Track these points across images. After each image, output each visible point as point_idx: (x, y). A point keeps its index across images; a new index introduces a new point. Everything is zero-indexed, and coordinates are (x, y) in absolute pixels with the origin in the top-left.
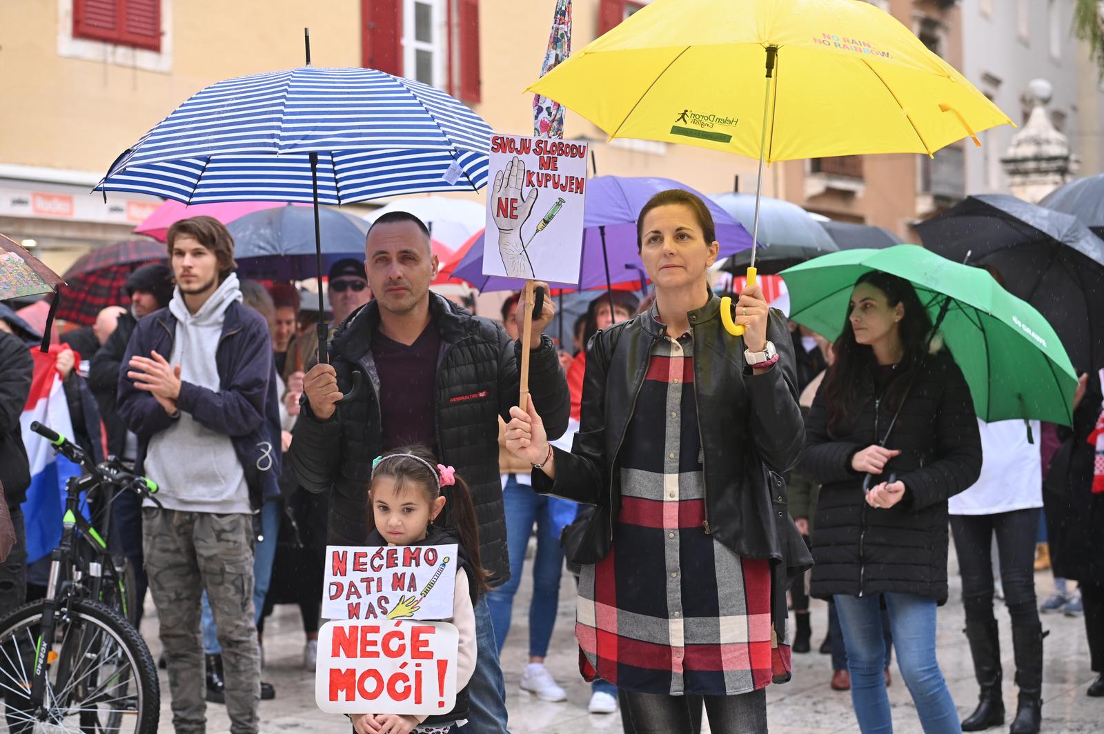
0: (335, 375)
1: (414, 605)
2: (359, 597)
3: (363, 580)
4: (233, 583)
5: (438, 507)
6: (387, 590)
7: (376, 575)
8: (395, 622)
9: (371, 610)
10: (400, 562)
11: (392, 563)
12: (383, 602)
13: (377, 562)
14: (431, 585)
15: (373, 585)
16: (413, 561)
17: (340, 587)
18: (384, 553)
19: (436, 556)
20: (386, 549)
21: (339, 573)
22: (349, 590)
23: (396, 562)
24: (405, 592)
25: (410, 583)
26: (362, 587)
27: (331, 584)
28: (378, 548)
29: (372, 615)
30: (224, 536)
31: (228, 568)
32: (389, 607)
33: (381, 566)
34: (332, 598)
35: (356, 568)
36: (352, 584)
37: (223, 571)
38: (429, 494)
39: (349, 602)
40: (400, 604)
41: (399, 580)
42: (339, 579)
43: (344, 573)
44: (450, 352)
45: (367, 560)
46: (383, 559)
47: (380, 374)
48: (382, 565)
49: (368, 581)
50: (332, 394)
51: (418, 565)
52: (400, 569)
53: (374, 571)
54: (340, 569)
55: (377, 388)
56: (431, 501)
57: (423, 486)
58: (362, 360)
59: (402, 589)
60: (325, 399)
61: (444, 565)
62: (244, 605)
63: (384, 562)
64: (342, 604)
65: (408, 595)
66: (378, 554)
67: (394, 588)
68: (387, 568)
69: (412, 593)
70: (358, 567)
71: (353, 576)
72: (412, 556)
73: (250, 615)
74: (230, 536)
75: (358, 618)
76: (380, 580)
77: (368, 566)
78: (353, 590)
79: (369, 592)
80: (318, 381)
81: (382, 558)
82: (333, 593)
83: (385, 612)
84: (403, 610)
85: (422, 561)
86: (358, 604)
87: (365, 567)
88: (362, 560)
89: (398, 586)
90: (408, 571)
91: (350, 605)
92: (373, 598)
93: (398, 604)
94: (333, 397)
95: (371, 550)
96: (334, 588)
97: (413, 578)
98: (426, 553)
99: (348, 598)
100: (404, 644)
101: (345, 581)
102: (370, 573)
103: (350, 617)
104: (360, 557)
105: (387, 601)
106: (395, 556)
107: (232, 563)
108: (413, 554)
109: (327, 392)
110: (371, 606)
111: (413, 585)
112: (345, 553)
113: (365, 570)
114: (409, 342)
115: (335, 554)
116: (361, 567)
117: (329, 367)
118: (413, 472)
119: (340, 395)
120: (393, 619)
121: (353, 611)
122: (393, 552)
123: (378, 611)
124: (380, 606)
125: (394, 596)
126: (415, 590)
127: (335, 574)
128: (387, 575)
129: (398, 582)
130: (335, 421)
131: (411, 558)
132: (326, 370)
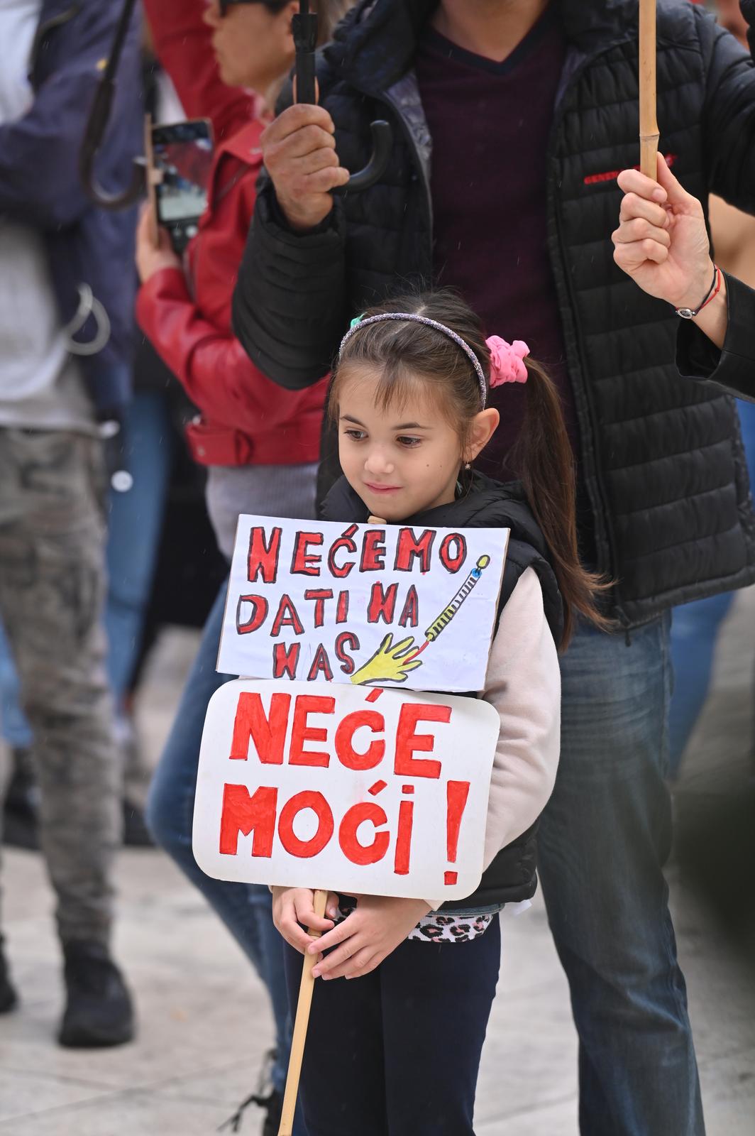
0: (332, 128)
1: (409, 656)
2: (299, 630)
3: (309, 595)
4: (57, 583)
5: (483, 431)
6: (357, 618)
7: (337, 585)
8: (368, 690)
9: (320, 662)
10: (389, 559)
11: (372, 561)
12: (347, 645)
13: (342, 557)
14: (448, 615)
15: (331, 606)
16: (417, 560)
17: (260, 606)
18: (358, 538)
19: (462, 552)
20: (363, 528)
21: (260, 576)
22: (280, 613)
23: (381, 558)
24: (394, 627)
25: (406, 608)
26: (306, 610)
27: (243, 599)
28: (346, 526)
29: (321, 673)
30: (38, 477)
31: (46, 551)
32: (358, 657)
33: (349, 566)
34: (242, 630)
35: (299, 566)
36: (286, 602)
37: (32, 559)
38: (459, 405)
39: (278, 640)
40: (382, 653)
41: (385, 599)
42: (260, 588)
43: (271, 578)
44: (586, 71)
45: (322, 551)
46: (355, 550)
47: (432, 124)
48: (352, 564)
49: (319, 596)
50: (324, 172)
51: (425, 568)
52: (387, 576)
53: (335, 575)
54: (263, 567)
55: (424, 153)
56: (464, 420)
57: (443, 387)
58: (392, 91)
59: (389, 620)
60: (309, 183)
61: (477, 572)
62: (82, 632)
63: (356, 558)
64: (262, 643)
65: (400, 633)
66: (346, 540)
67: (372, 618)
68: (362, 570)
69: (408, 631)
70: (302, 565)
71: (291, 585)
72: (415, 547)
73: (96, 658)
74: (51, 479)
75: (292, 678)
76: (344, 596)
77: (323, 565)
78: (287, 615)
79: (319, 622)
80: (295, 143)
81: (352, 549)
82: (245, 619)
83: (348, 669)
84: (387, 667)
85: (435, 560)
86: (296, 647)
87: (316, 565)
88: (312, 550)
89: (382, 611)
90: (405, 581)
91: (278, 648)
92: (327, 636)
93: (377, 653)
94: (325, 180)
95: (333, 530)
96: (248, 607)
97: (412, 597)
98: (445, 544)
99: (275, 633)
100: (383, 742)
101: (272, 594)
102: (325, 580)
103: (277, 674)
104: (307, 543)
105: (355, 645)
106: (379, 545)
107: (56, 538)
108: (417, 544)
109: (312, 168)
110: (321, 652)
111: (411, 613)
112: (277, 532)
113: (316, 573)
114: (499, 54)
115: (257, 533)
116: (308, 565)
117: (319, 113)
118: (421, 357)
119: (342, 175)
120: (363, 684)
121: (284, 662)
122: (378, 536)
123: (335, 664)
124: (341, 654)
125: (370, 634)
126: (414, 625)
127: (252, 578)
128: (360, 586)
129: (381, 604)
130: (330, 231)
131: (413, 554)
132: (313, 118)
